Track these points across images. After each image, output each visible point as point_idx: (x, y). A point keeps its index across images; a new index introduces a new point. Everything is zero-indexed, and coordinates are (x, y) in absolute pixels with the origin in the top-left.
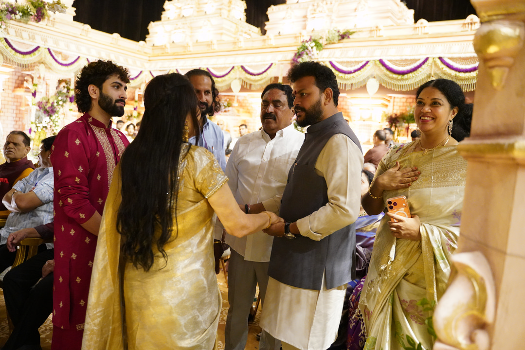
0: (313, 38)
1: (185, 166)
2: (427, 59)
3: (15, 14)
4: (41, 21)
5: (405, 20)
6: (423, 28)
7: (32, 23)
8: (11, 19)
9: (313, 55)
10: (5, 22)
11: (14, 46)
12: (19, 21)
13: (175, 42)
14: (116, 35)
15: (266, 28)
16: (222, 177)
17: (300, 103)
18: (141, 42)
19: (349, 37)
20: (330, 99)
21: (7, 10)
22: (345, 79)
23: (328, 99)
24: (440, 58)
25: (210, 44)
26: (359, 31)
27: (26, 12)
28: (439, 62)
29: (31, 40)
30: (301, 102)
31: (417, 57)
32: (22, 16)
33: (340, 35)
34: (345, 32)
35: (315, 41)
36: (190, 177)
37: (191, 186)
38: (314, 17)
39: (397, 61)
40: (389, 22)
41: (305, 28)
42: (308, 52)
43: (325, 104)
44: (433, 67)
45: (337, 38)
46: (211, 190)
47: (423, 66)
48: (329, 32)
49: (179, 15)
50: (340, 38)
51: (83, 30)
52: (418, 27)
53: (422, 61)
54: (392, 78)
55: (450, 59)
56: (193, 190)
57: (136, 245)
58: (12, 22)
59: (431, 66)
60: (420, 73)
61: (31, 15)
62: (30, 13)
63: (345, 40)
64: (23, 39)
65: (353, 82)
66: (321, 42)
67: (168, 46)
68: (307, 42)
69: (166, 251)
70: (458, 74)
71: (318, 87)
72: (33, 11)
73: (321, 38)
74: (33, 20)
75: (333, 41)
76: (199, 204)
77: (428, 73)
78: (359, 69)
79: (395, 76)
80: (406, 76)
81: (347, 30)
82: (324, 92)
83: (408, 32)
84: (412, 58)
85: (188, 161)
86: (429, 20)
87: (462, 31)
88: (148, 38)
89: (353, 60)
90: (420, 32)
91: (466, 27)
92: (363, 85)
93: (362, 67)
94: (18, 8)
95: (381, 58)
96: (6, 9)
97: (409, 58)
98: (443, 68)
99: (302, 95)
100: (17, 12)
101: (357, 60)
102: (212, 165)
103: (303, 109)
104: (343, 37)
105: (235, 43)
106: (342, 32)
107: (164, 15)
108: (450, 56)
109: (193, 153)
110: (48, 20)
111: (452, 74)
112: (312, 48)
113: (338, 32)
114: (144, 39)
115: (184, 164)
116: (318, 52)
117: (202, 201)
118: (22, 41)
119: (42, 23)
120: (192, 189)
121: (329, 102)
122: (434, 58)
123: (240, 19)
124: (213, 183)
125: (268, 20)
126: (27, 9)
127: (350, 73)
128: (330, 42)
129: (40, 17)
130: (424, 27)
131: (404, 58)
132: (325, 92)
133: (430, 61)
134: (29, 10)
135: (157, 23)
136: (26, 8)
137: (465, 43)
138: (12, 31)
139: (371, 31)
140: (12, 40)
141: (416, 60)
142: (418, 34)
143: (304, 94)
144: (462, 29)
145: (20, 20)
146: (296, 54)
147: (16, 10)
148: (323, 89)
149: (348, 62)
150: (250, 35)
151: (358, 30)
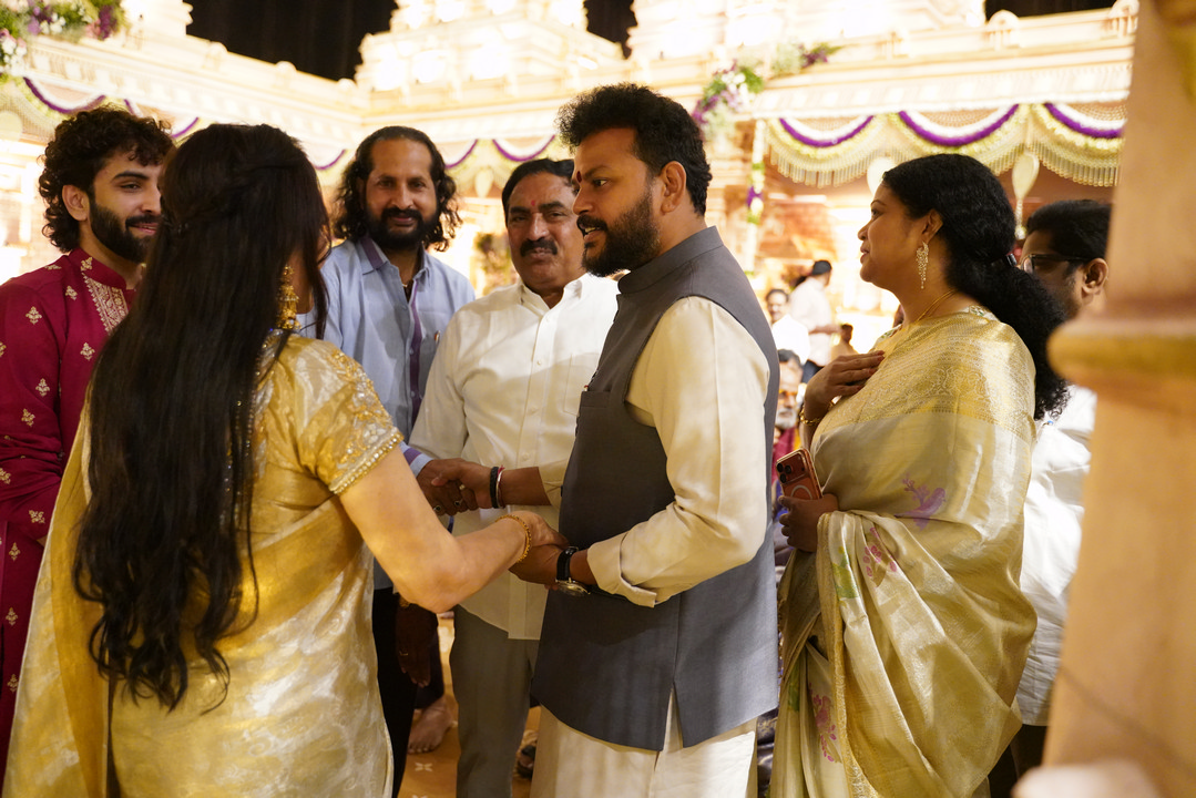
0: (740, 63)
1: (267, 401)
2: (1015, 108)
3: (50, 21)
4: (111, 35)
5: (964, 17)
6: (1005, 34)
7: (89, 41)
8: (40, 33)
9: (740, 104)
10: (25, 41)
11: (47, 96)
12: (59, 38)
13: (421, 81)
14: (286, 67)
15: (631, 42)
16: (382, 431)
17: (588, 207)
18: (345, 83)
19: (825, 60)
20: (679, 196)
21: (31, 13)
22: (815, 160)
23: (673, 195)
24: (1049, 106)
25: (500, 85)
26: (852, 46)
27: (74, 16)
28: (1044, 114)
29: (86, 80)
30: (593, 204)
31: (989, 105)
32: (66, 26)
33: (804, 56)
34: (819, 49)
35: (744, 70)
36: (283, 435)
37: (288, 461)
38: (744, 15)
39: (941, 113)
40: (924, 21)
41: (721, 41)
42: (728, 99)
43: (663, 212)
44: (1031, 128)
45: (797, 63)
46: (346, 471)
47: (1006, 126)
48: (778, 50)
49: (431, 19)
50: (805, 61)
51: (207, 56)
52: (994, 33)
53: (1002, 112)
55: (1072, 106)
56: (296, 472)
57: (134, 629)
58: (42, 39)
59: (1026, 125)
60: (998, 143)
61: (86, 23)
62: (85, 19)
63: (817, 67)
64: (66, 78)
65: (836, 166)
66: (758, 72)
67: (406, 90)
68: (725, 72)
69: (224, 655)
70: (1091, 142)
71: (644, 159)
72: (91, 16)
73: (761, 63)
74: (91, 34)
75: (786, 71)
76: (316, 513)
77: (1017, 142)
78: (850, 136)
81: (822, 44)
82: (660, 174)
83: (971, 44)
84: (979, 105)
85: (276, 386)
86: (1021, 13)
87: (1103, 39)
88: (361, 73)
89: (835, 114)
90: (997, 42)
91: (1111, 28)
92: (858, 173)
93: (858, 130)
94: (54, 8)
95: (904, 108)
96: (27, 9)
97: (970, 106)
98: (1054, 130)
99: (596, 183)
100: (55, 17)
101: (846, 113)
102: (348, 399)
103: (600, 225)
104: (812, 59)
105: (558, 80)
106: (810, 48)
107: (398, 19)
108: (1073, 99)
109: (291, 362)
110: (127, 33)
111: (1079, 144)
112: (738, 86)
113: (801, 47)
114: (351, 75)
115: (265, 394)
116: (752, 95)
117: (327, 506)
118: (64, 83)
119: (112, 42)
120: (291, 470)
121: (675, 202)
122: (1031, 106)
123: (573, 25)
124: (350, 451)
125: (634, 24)
126: (78, 9)
127: (828, 144)
128: (781, 72)
129: (108, 28)
130: (1009, 31)
131: (959, 106)
132: (665, 174)
133: (1022, 113)
134: (81, 13)
135: (381, 38)
136: (73, 7)
137: (1110, 67)
138: (41, 61)
139: (880, 44)
140: (42, 83)
141: (987, 112)
142: (993, 49)
143: (603, 182)
144: (1103, 33)
145: (61, 34)
146: (699, 103)
147: (52, 11)
148: (656, 166)
149: (823, 120)
150: (594, 59)
151: (848, 42)
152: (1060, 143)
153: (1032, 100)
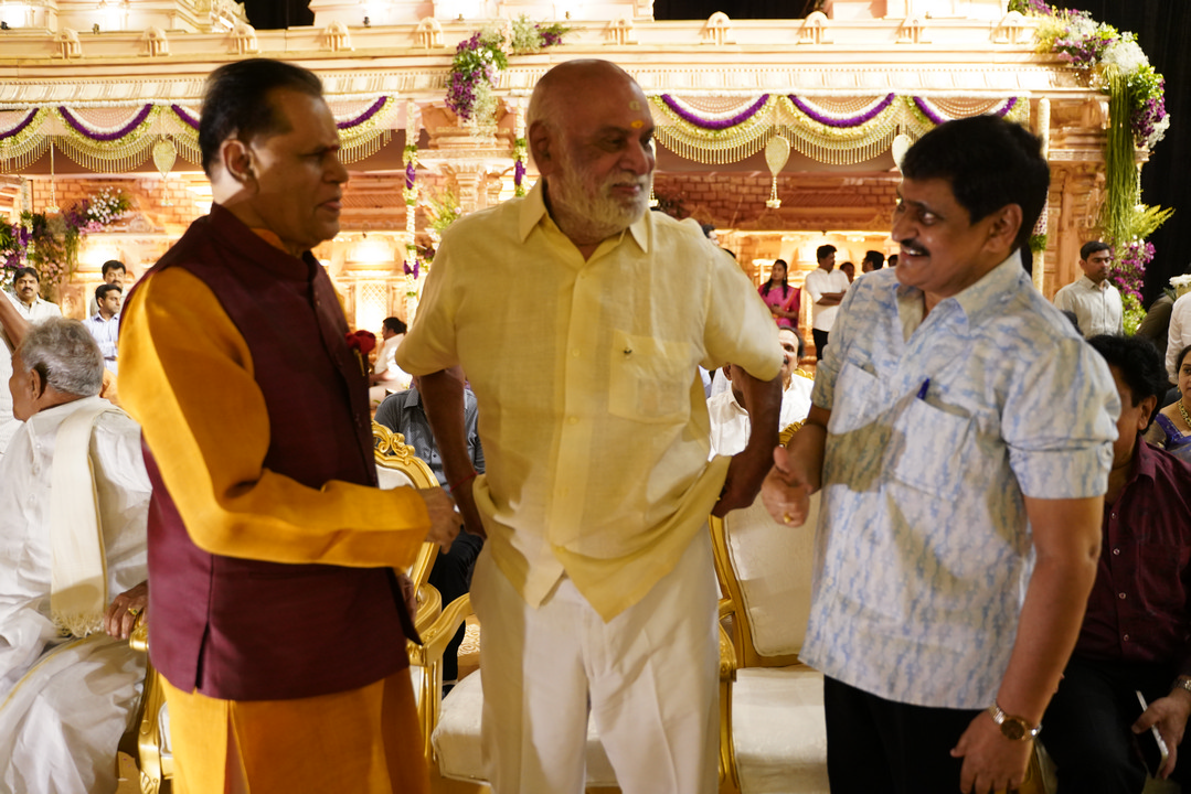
0: (484, 38)
2: (765, 97)
6: (727, 31)
19: (559, 42)
24: (791, 97)
26: (578, 29)
28: (789, 103)
33: (542, 34)
34: (551, 28)
35: (489, 46)
39: (700, 98)
44: (779, 114)
45: (537, 42)
47: (758, 113)
48: (515, 27)
50: (543, 41)
52: (713, 29)
53: (754, 101)
54: (692, 137)
55: (810, 98)
59: (775, 112)
60: (752, 127)
63: (553, 48)
66: (502, 48)
70: (828, 129)
73: (503, 39)
75: (527, 49)
77: (768, 127)
79: (700, 132)
80: (724, 133)
81: (556, 24)
84: (735, 94)
90: (717, 38)
91: (806, 35)
95: (667, 92)
97: (727, 94)
98: (799, 117)
104: (548, 39)
106: (544, 27)
108: (811, 93)
111: (818, 130)
112: (490, 63)
113: (537, 26)
116: (500, 71)
122: (779, 97)
128: (523, 50)
130: (725, 29)
131: (716, 93)
133: (772, 101)
139: (608, 30)
141: (744, 99)
142: (714, 44)
146: (459, 77)
151: (575, 26)
152: (801, 128)
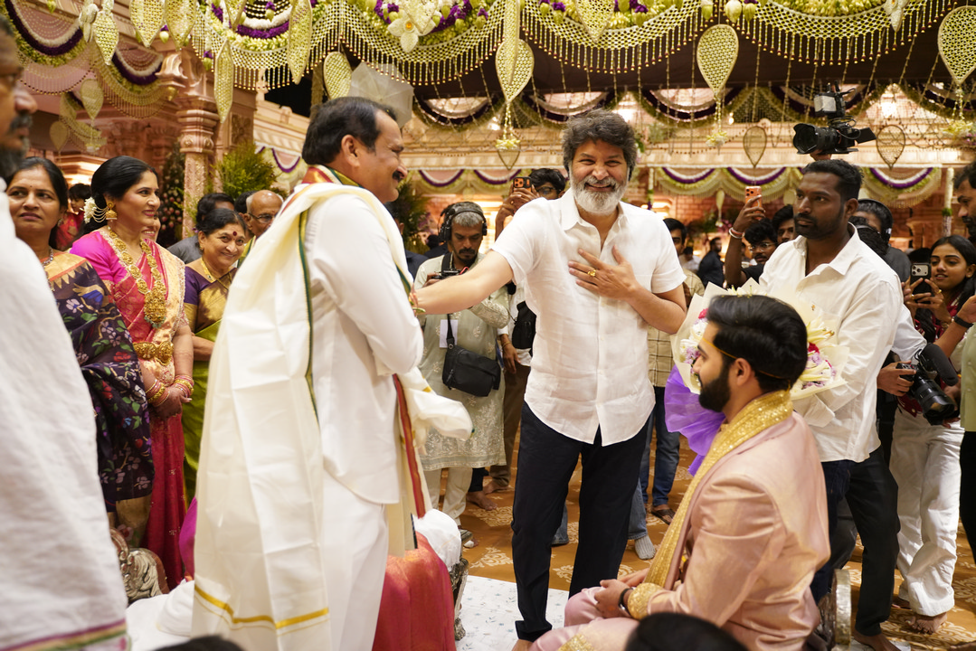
153: (792, 165)
